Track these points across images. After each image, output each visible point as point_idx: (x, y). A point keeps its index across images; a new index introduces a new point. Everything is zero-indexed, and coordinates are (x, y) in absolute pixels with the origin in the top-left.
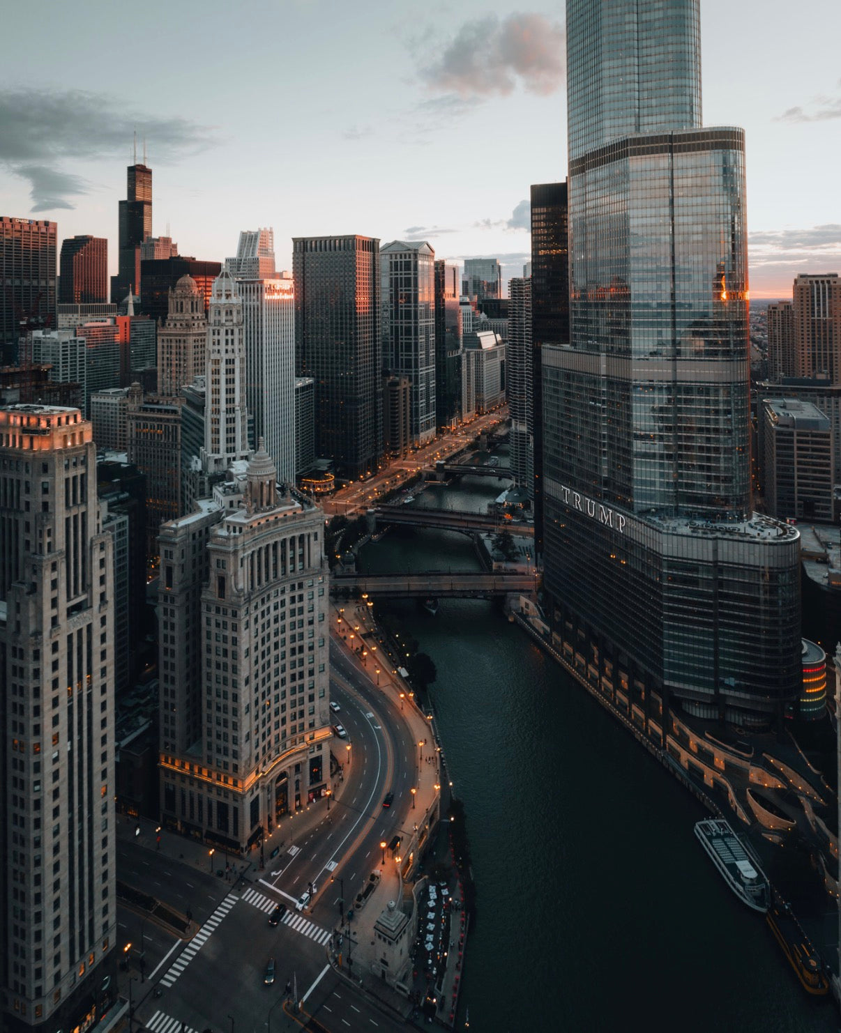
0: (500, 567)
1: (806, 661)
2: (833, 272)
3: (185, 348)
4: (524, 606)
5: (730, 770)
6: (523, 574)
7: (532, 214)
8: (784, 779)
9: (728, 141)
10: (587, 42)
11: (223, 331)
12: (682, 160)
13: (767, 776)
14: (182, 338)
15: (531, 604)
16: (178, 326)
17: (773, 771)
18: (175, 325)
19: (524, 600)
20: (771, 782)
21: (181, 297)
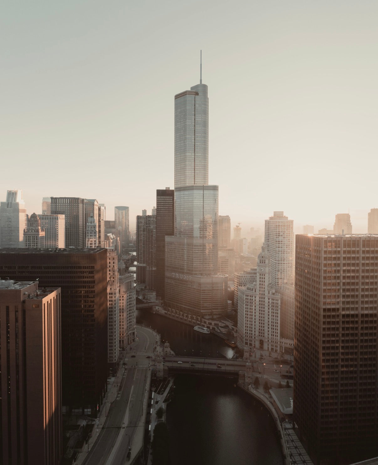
0: (147, 301)
1: (228, 303)
2: (228, 215)
3: (37, 239)
4: (157, 309)
5: (215, 324)
6: (154, 302)
7: (157, 198)
8: (225, 324)
9: (215, 188)
10: (182, 157)
11: (93, 233)
12: (206, 192)
13: (222, 324)
14: (36, 236)
15: (160, 308)
16: (33, 231)
17: (223, 323)
18: (32, 231)
19: (157, 307)
20: (223, 325)
21: (34, 221)
